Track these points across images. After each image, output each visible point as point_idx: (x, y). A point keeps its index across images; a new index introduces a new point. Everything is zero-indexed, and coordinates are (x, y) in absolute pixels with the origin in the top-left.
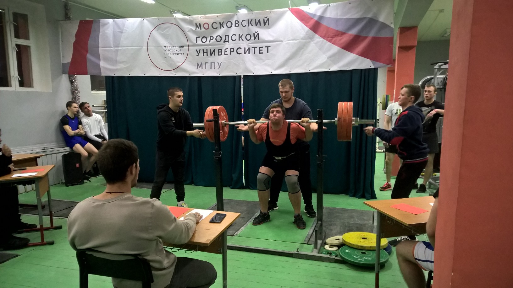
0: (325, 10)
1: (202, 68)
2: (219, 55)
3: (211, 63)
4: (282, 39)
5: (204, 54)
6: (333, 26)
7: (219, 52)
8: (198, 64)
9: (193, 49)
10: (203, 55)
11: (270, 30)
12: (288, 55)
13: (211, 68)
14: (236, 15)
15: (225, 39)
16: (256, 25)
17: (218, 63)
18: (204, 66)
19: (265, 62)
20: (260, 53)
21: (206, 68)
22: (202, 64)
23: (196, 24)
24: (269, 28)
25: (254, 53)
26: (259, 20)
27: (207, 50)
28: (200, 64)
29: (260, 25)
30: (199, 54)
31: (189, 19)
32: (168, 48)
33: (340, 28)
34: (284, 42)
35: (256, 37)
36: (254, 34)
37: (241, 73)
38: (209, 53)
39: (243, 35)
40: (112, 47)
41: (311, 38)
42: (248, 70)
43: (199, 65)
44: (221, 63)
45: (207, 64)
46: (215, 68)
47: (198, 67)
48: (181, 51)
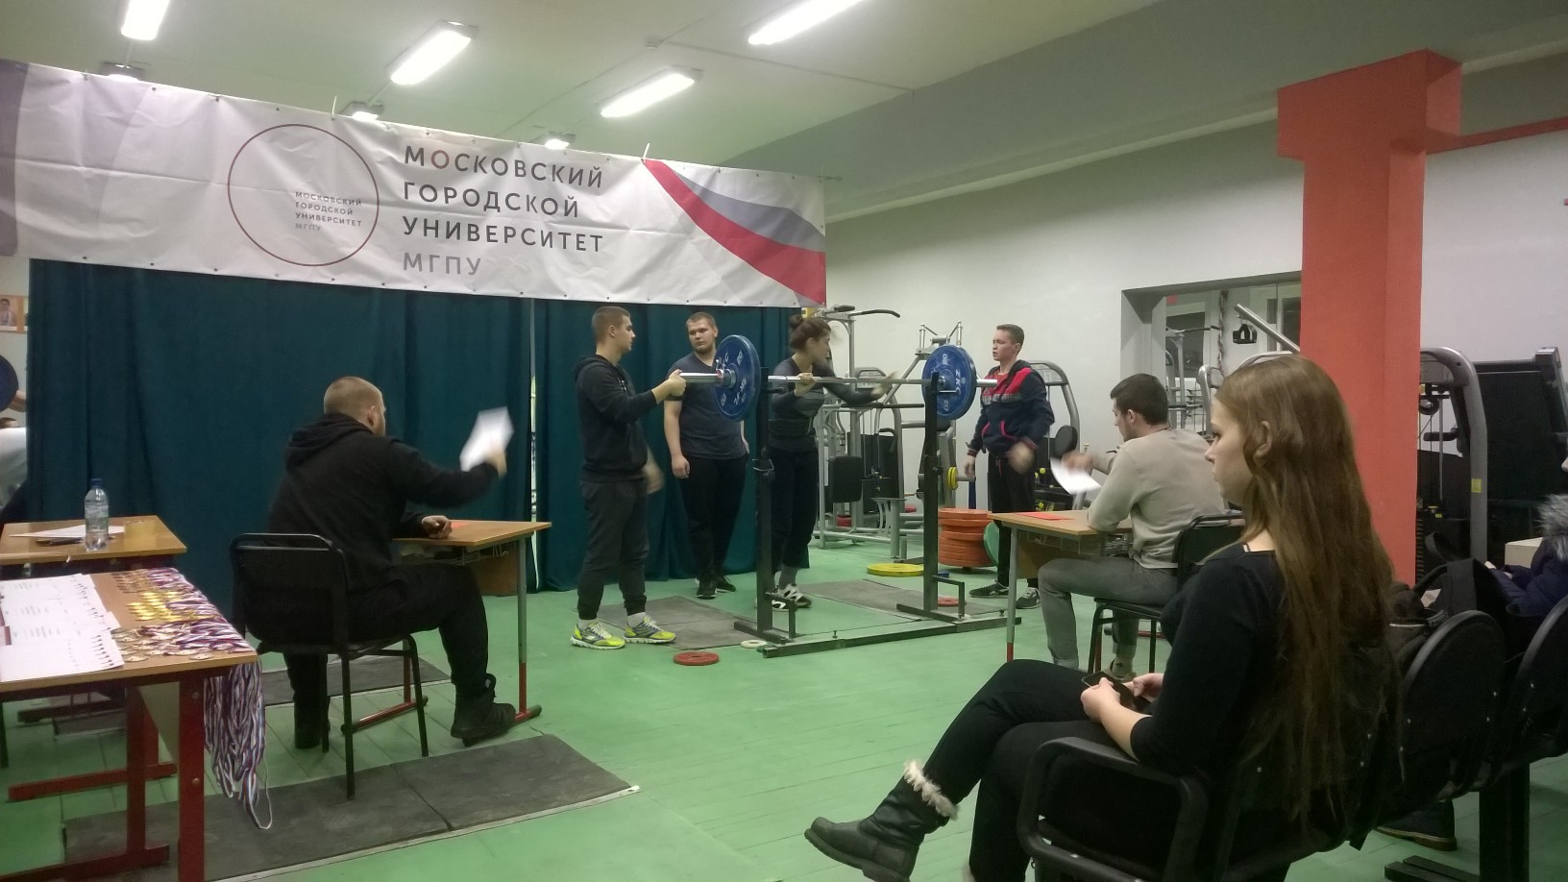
0: (713, 178)
1: (421, 269)
2: (470, 239)
3: (448, 258)
4: (628, 225)
5: (428, 230)
6: (726, 213)
7: (470, 232)
8: (407, 256)
9: (392, 215)
10: (425, 234)
11: (599, 198)
12: (644, 261)
13: (448, 272)
14: (518, 146)
15: (488, 203)
16: (571, 181)
17: (468, 260)
18: (426, 264)
19: (591, 272)
20: (578, 248)
21: (431, 270)
22: (419, 257)
23: (409, 150)
24: (598, 194)
25: (565, 247)
26: (581, 172)
27: (437, 222)
28: (413, 258)
29: (580, 184)
30: (411, 229)
31: (385, 130)
32: (310, 200)
33: (742, 220)
34: (632, 232)
35: (571, 210)
36: (566, 202)
37: (530, 290)
38: (442, 231)
39: (536, 198)
40: (78, 166)
41: (688, 232)
42: (550, 285)
43: (410, 261)
44: (479, 260)
45: (434, 259)
46: (459, 272)
47: (408, 265)
48: (350, 212)
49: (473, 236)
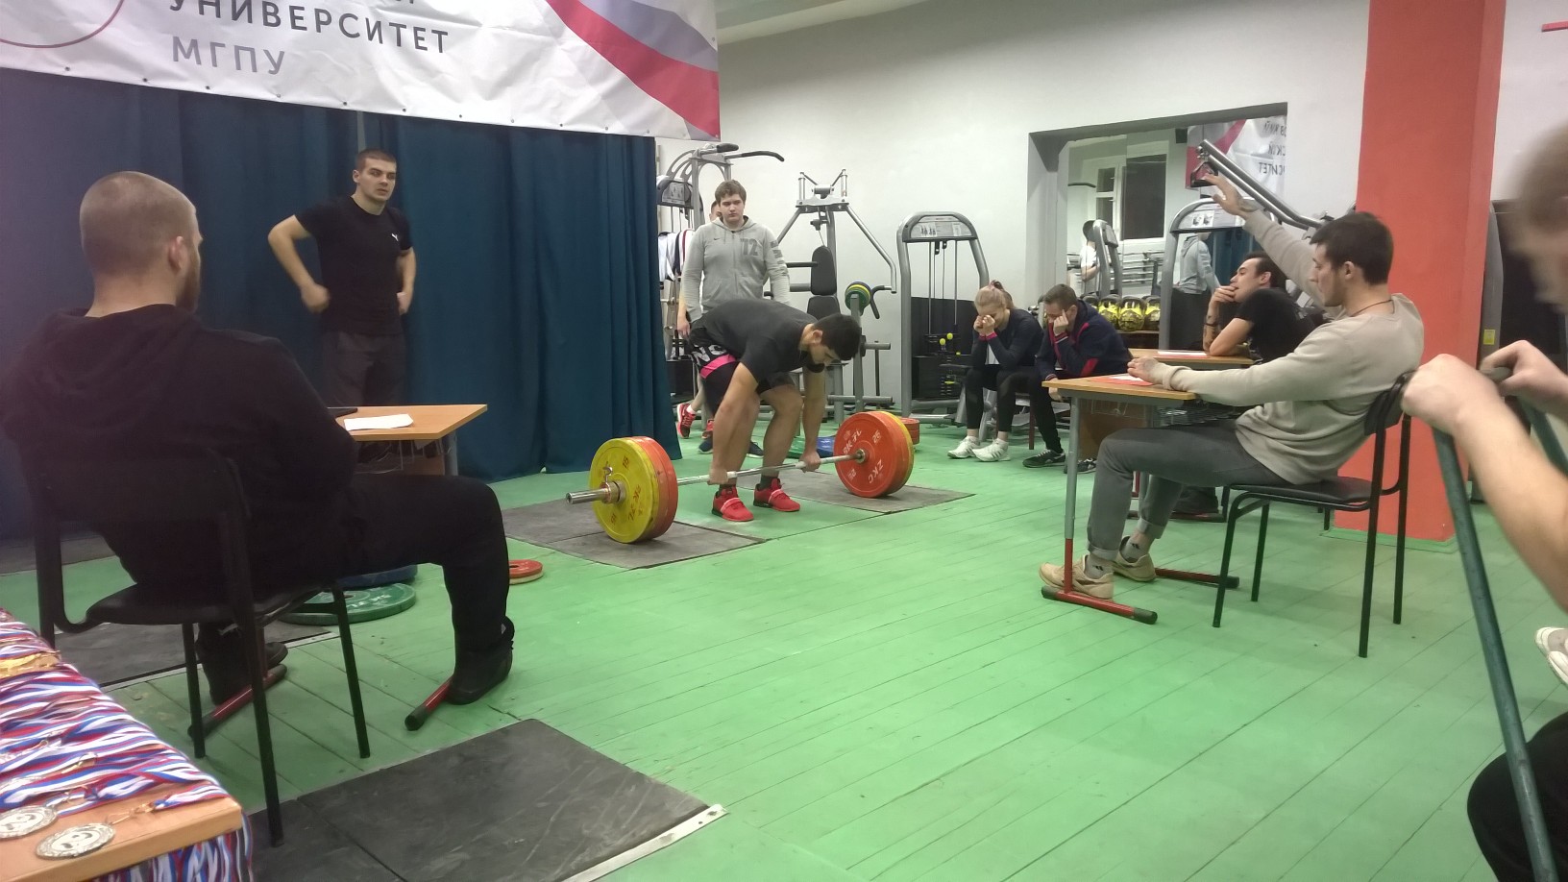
1: (198, 62)
2: (266, 23)
3: (238, 49)
4: (480, 21)
5: (206, 7)
7: (266, 14)
10: (202, 12)
13: (239, 68)
17: (267, 53)
18: (205, 53)
19: (436, 80)
20: (418, 47)
21: (215, 65)
22: (194, 44)
25: (399, 44)
28: (186, 45)
30: (180, 3)
33: (623, 23)
34: (485, 30)
37: (356, 100)
38: (227, 9)
42: (383, 95)
43: (185, 48)
44: (282, 54)
45: (217, 48)
46: (255, 70)
47: (180, 55)
49: (272, 19)
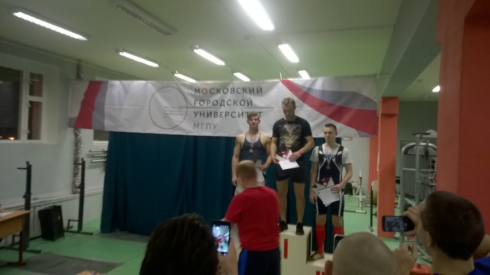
0: (314, 83)
1: (198, 128)
2: (215, 117)
3: (207, 124)
4: (273, 106)
5: (201, 115)
6: (320, 97)
7: (215, 114)
9: (191, 111)
10: (200, 117)
11: (262, 98)
13: (207, 128)
14: (232, 83)
15: (221, 104)
16: (250, 92)
17: (213, 124)
18: (200, 126)
21: (202, 128)
22: (198, 124)
23: (196, 89)
24: (262, 96)
27: (204, 112)
28: (196, 124)
29: (254, 93)
30: (196, 115)
31: (189, 84)
32: (169, 109)
34: (275, 109)
35: (250, 103)
36: (248, 101)
37: (233, 134)
38: (206, 115)
39: (237, 101)
40: (116, 105)
41: (301, 107)
44: (216, 124)
45: (203, 125)
46: (210, 129)
47: (195, 127)
48: (180, 111)
49: (216, 116)
